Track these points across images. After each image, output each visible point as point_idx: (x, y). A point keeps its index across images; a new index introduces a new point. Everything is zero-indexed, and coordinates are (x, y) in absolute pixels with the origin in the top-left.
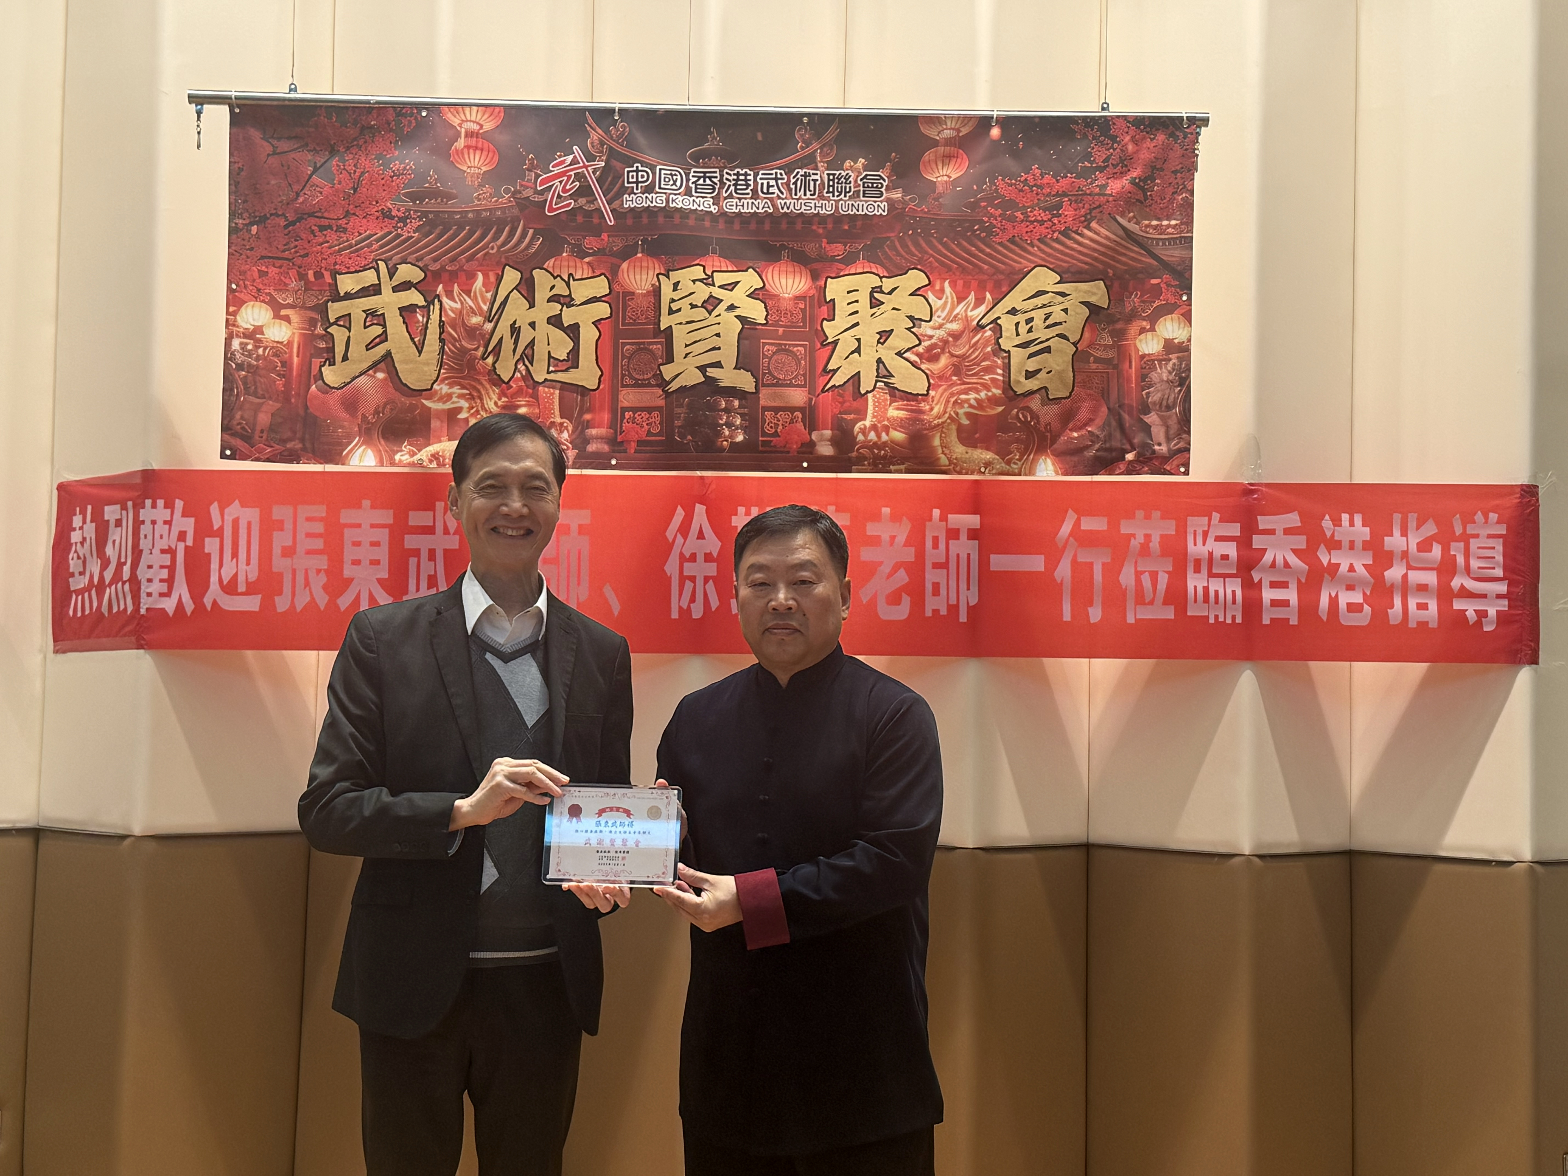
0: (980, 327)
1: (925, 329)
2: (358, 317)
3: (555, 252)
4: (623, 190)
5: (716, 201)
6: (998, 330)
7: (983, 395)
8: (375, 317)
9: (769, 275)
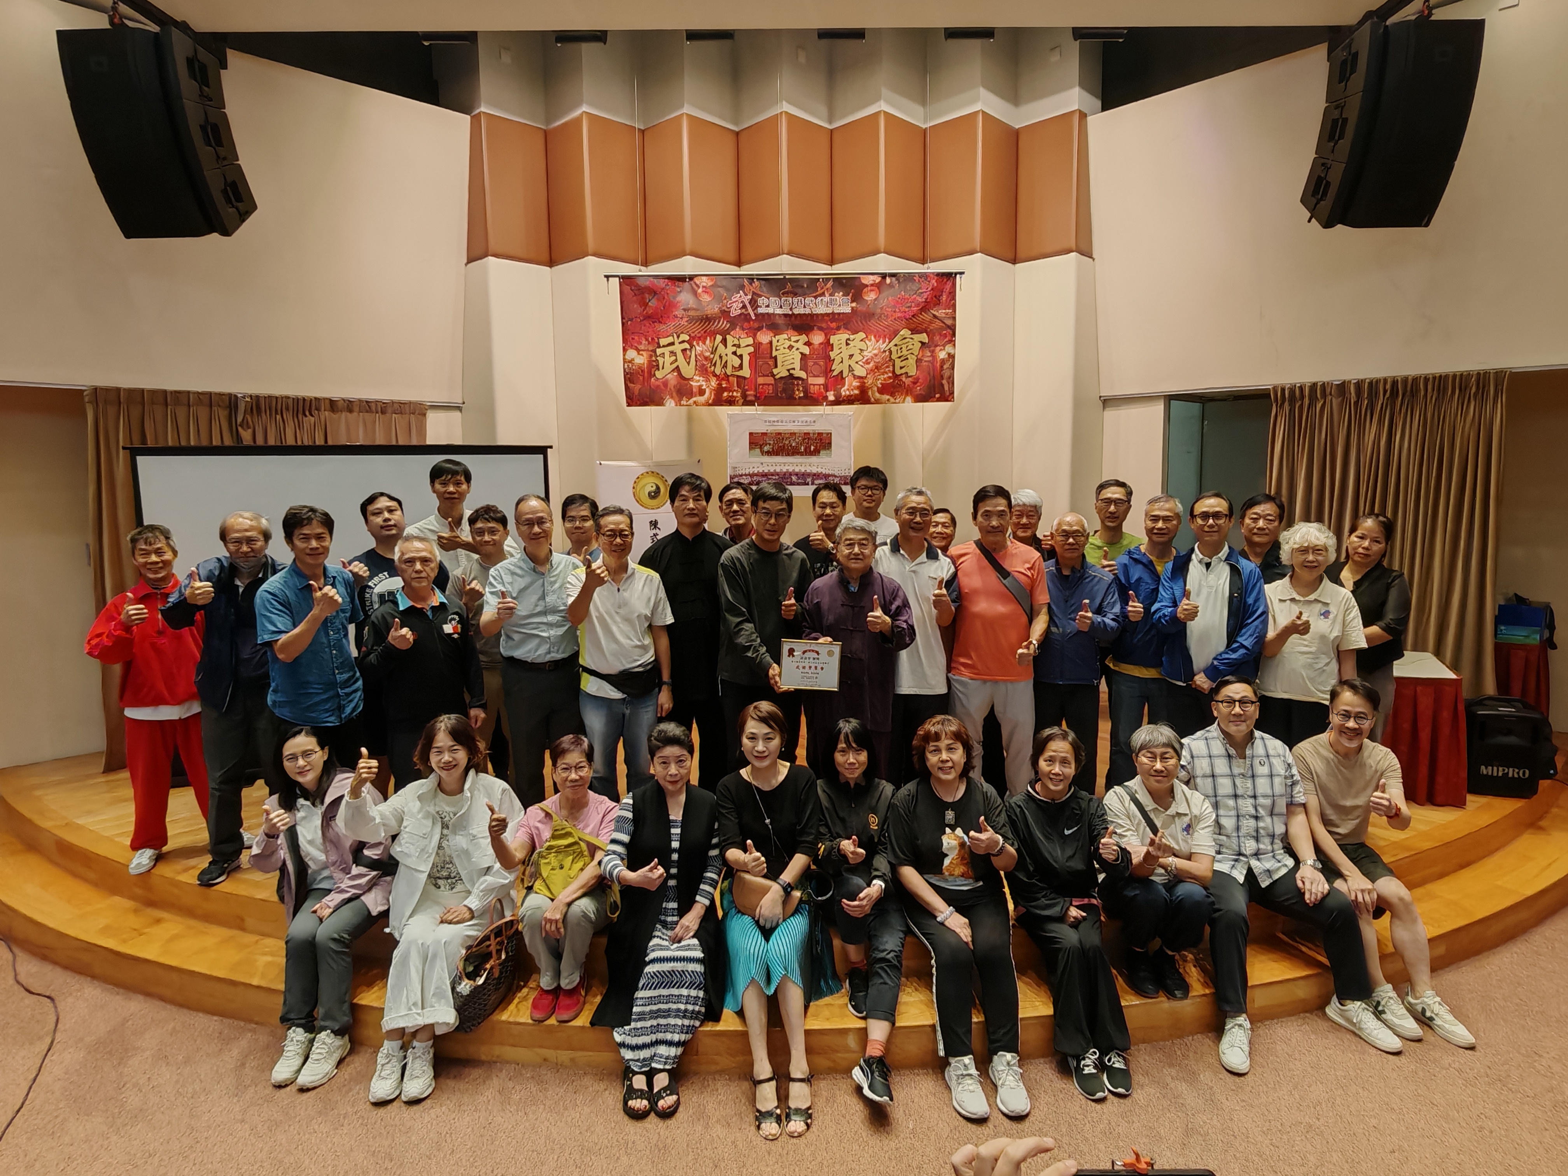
0: (884, 351)
1: (865, 353)
2: (667, 355)
3: (735, 329)
4: (758, 306)
5: (791, 309)
6: (891, 352)
7: (886, 376)
8: (673, 353)
9: (810, 336)
